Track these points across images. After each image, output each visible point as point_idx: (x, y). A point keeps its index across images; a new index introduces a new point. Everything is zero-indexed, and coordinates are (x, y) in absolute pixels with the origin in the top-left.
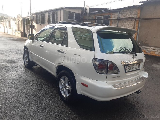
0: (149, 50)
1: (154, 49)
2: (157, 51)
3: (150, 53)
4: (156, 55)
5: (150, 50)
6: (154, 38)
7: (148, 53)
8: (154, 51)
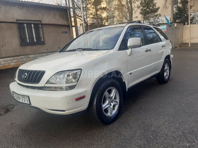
0: (2, 63)
1: (8, 60)
2: (12, 62)
3: (4, 67)
4: (13, 66)
5: (4, 62)
6: (2, 47)
7: (2, 67)
8: (9, 63)
